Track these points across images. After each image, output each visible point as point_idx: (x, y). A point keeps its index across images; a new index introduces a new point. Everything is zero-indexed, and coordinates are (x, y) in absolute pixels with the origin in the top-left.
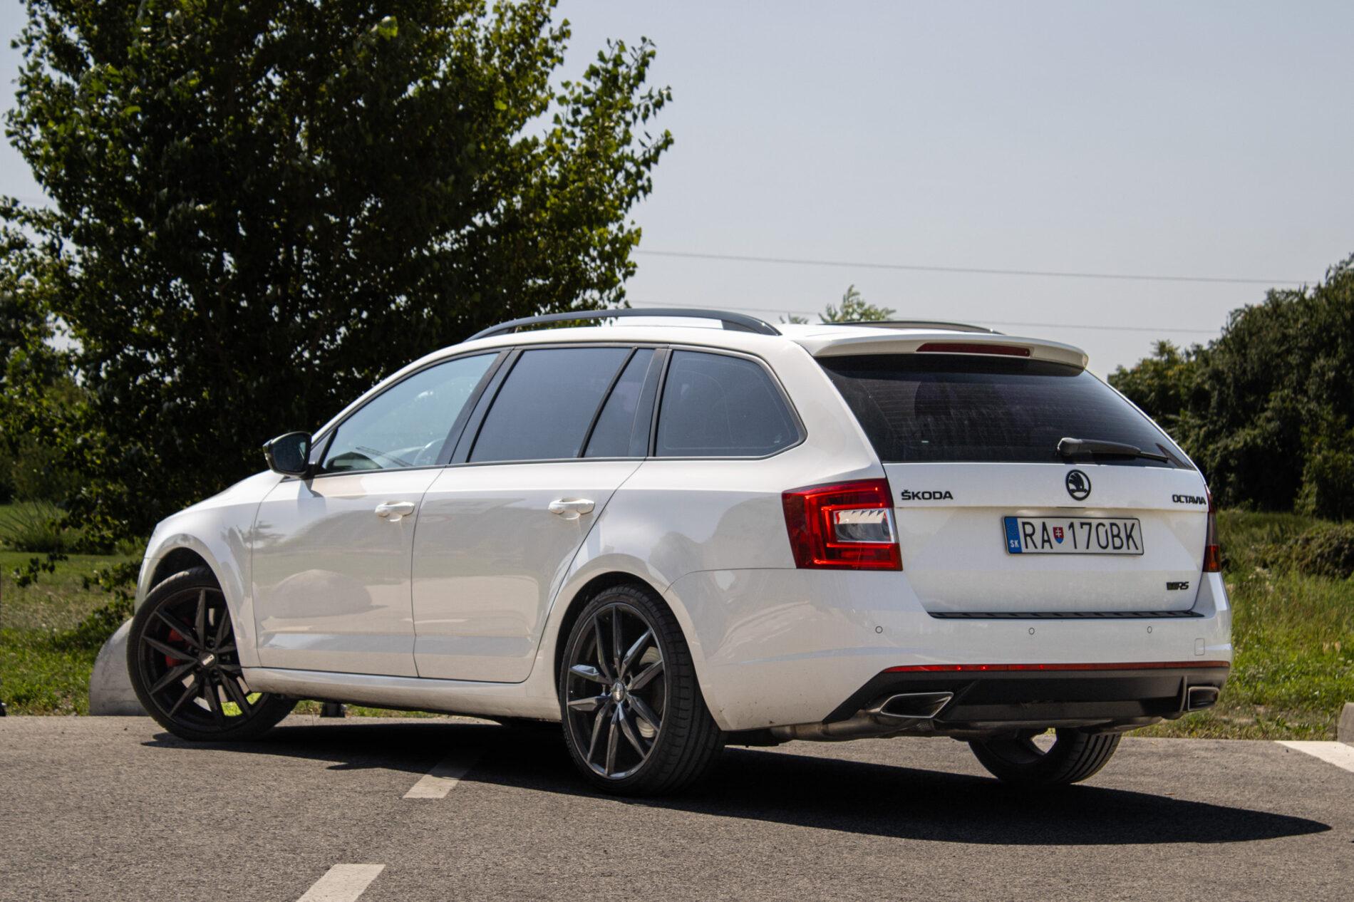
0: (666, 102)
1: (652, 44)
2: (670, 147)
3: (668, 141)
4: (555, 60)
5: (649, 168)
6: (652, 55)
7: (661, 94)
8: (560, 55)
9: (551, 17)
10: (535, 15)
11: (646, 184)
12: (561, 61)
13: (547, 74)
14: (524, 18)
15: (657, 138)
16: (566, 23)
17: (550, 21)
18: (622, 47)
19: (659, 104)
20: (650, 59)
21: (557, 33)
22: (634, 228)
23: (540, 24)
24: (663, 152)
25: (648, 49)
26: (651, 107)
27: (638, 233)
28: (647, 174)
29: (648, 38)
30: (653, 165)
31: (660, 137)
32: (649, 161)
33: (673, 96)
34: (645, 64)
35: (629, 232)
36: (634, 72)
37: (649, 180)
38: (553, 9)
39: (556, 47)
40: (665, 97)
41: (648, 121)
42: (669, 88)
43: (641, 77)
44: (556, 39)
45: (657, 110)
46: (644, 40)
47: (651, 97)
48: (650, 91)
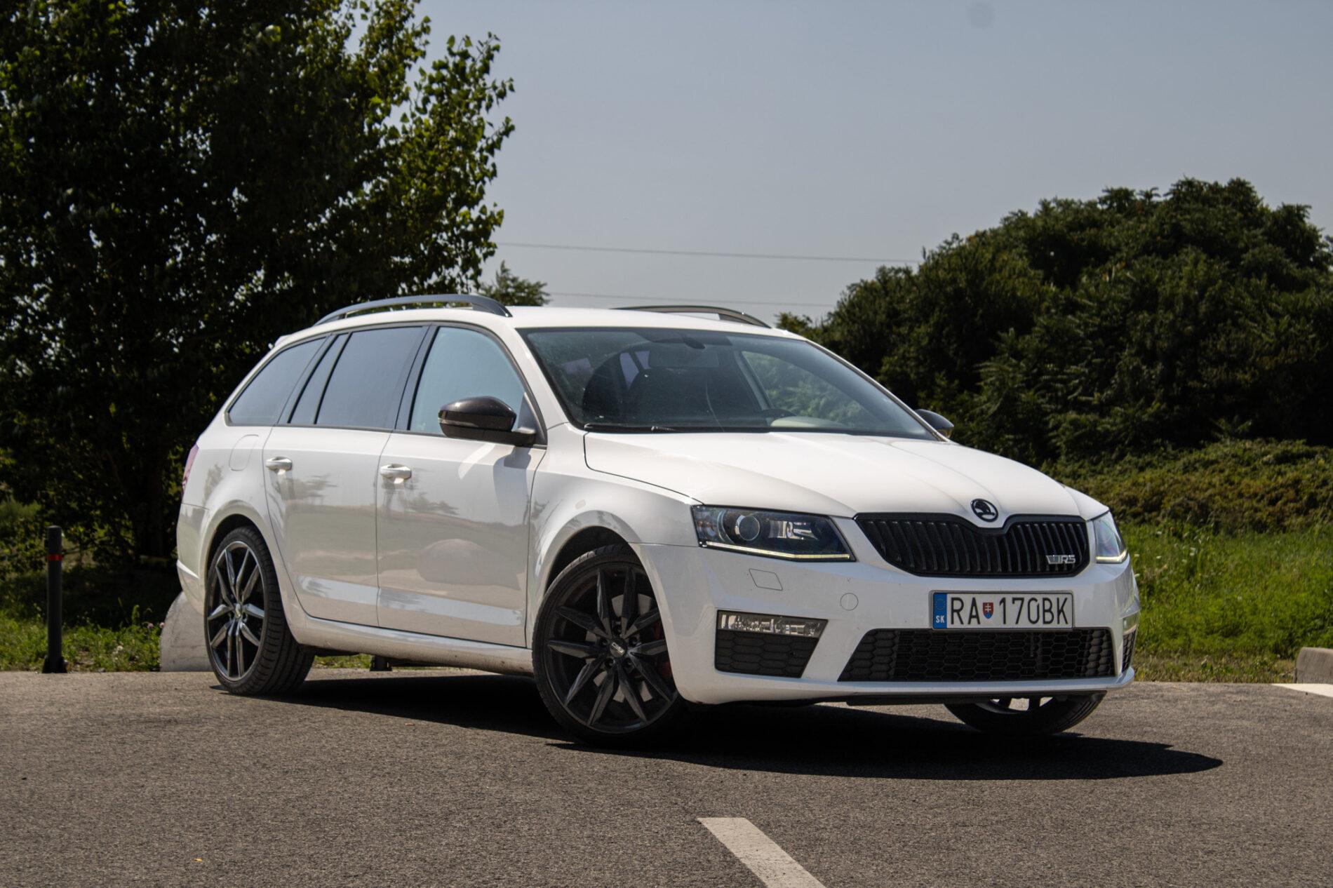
0: (508, 92)
1: (497, 39)
2: (512, 134)
3: (508, 130)
4: (417, 54)
5: (492, 153)
6: (497, 48)
7: (503, 85)
8: (422, 48)
9: (414, 13)
10: (400, 10)
11: (491, 169)
12: (423, 54)
13: (410, 66)
14: (388, 13)
15: (499, 126)
16: (427, 20)
17: (413, 16)
18: (468, 41)
19: (502, 95)
20: (495, 53)
21: (419, 29)
22: (496, 210)
23: (405, 19)
24: (505, 138)
25: (493, 43)
26: (494, 98)
27: (501, 214)
28: (491, 160)
29: (493, 34)
30: (496, 151)
31: (501, 125)
32: (492, 148)
33: (515, 87)
34: (490, 57)
35: (492, 213)
36: (479, 65)
37: (494, 165)
38: (416, 5)
39: (417, 42)
40: (507, 88)
41: (491, 110)
42: (511, 80)
43: (486, 69)
44: (417, 34)
45: (500, 100)
46: (490, 35)
47: (495, 88)
48: (494, 82)
